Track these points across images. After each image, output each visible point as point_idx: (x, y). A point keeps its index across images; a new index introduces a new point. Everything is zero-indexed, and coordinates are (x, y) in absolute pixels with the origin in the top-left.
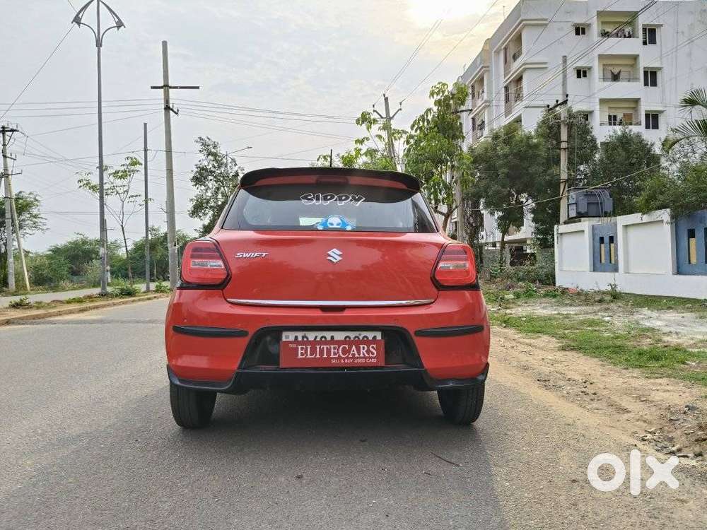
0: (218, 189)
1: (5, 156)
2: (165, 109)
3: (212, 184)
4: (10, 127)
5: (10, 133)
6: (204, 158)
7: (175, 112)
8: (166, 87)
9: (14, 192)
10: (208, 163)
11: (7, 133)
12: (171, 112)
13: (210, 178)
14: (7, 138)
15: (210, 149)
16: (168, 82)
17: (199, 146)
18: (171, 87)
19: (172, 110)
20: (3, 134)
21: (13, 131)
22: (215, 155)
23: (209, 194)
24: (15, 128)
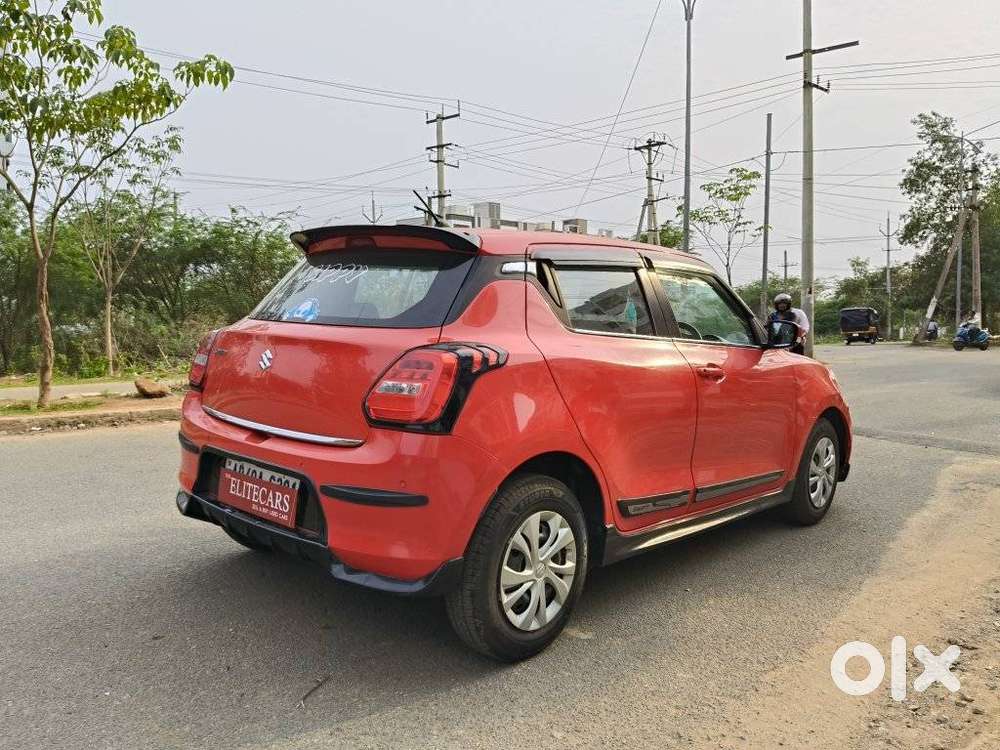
0: (947, 195)
1: (650, 178)
2: (804, 87)
3: (937, 189)
4: (657, 140)
5: (656, 148)
6: (927, 146)
7: (822, 89)
8: (808, 52)
9: (660, 221)
10: (930, 154)
11: (654, 148)
12: (814, 89)
13: (933, 178)
14: (654, 153)
15: (936, 131)
16: (810, 45)
17: (918, 129)
18: (815, 52)
19: (817, 86)
20: (650, 150)
21: (659, 144)
22: (945, 140)
23: (932, 203)
24: (662, 140)
